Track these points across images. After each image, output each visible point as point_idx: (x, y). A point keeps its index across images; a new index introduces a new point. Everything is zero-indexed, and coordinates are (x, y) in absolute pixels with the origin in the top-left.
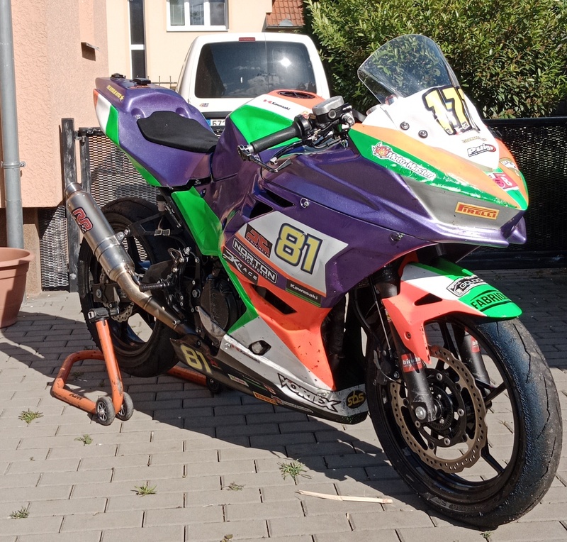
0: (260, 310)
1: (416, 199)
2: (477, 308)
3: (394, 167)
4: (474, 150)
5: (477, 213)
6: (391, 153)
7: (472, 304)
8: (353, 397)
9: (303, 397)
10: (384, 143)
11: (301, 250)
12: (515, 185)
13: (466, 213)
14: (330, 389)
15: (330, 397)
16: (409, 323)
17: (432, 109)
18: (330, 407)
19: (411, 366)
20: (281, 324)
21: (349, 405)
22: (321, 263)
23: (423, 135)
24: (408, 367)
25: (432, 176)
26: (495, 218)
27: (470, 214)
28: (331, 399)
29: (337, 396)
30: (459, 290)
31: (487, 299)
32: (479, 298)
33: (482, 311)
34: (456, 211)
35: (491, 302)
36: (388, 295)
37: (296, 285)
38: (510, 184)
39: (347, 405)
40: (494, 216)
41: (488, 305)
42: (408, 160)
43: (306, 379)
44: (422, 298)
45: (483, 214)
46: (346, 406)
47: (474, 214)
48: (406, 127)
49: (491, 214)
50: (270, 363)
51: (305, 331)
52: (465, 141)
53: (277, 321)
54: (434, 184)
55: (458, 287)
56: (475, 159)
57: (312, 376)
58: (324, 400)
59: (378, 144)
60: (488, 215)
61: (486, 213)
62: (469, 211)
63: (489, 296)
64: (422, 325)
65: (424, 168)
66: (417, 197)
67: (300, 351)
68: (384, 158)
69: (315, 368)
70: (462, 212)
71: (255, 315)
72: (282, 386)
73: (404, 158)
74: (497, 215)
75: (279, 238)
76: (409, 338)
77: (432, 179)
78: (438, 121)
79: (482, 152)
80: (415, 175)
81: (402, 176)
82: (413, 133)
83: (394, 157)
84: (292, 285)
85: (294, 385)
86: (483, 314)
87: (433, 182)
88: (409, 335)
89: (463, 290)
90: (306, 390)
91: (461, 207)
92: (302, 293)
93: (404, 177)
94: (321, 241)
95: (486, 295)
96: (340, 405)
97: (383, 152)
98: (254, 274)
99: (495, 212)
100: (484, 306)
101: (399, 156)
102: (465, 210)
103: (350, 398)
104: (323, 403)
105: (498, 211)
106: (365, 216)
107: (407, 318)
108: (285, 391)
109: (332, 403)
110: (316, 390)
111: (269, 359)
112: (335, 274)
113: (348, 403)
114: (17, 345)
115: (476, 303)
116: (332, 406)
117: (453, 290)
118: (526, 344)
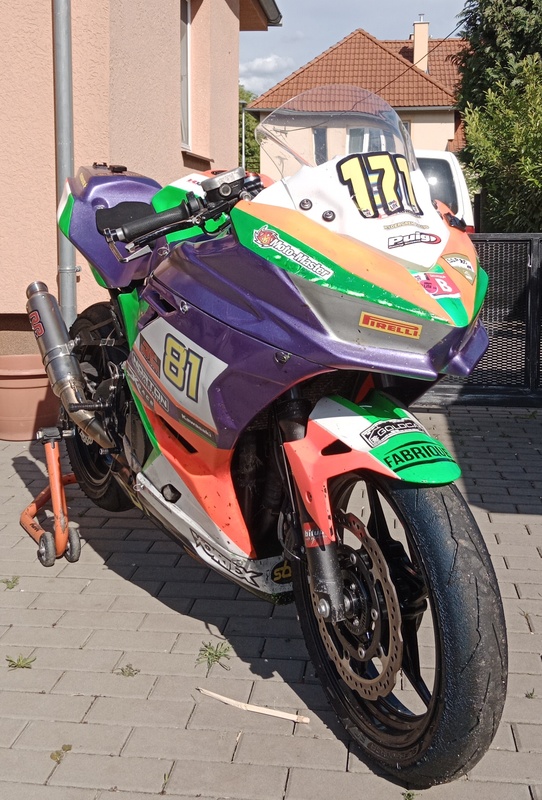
0: (162, 446)
1: (306, 306)
2: (390, 466)
3: (278, 260)
4: (399, 239)
5: (390, 328)
6: (276, 240)
7: (385, 460)
8: (283, 569)
9: (218, 563)
10: (270, 227)
11: (185, 369)
12: (456, 290)
13: (375, 328)
14: (247, 556)
15: (247, 566)
16: (310, 479)
17: (349, 183)
18: (249, 580)
19: (313, 539)
20: (184, 466)
21: (276, 579)
22: (203, 388)
23: (328, 217)
24: (310, 541)
25: (326, 274)
26: (417, 337)
27: (380, 329)
28: (249, 569)
29: (257, 566)
30: (375, 438)
31: (409, 454)
32: (398, 452)
33: (395, 471)
34: (361, 324)
35: (413, 458)
36: (293, 438)
37: (188, 416)
38: (450, 289)
39: (272, 578)
40: (415, 334)
41: (407, 463)
42: (297, 251)
43: (218, 539)
44: (330, 446)
45: (399, 330)
46: (270, 580)
47: (386, 330)
48: (307, 206)
49: (412, 331)
50: (182, 514)
51: (211, 477)
52: (388, 228)
53: (180, 462)
54: (327, 285)
55: (375, 434)
56: (397, 252)
57: (225, 537)
58: (242, 570)
59: (262, 229)
60: (407, 332)
61: (403, 330)
62: (378, 326)
63: (412, 449)
64: (325, 484)
65: (317, 262)
66: (307, 302)
67: (207, 502)
68: (266, 246)
69: (226, 526)
70: (369, 326)
71: (160, 452)
72: (197, 546)
73: (293, 247)
74: (419, 332)
75: (165, 354)
76: (310, 500)
77: (326, 278)
78: (355, 199)
79: (410, 242)
80: (304, 272)
81: (289, 273)
82: (315, 214)
83: (279, 246)
84: (183, 417)
85: (208, 547)
86: (396, 475)
87: (327, 282)
88: (310, 496)
89: (380, 438)
90: (221, 555)
91: (367, 320)
92: (194, 427)
93: (290, 273)
94: (201, 359)
95: (408, 448)
96: (260, 578)
97: (265, 239)
98: (151, 399)
99: (417, 328)
100: (401, 464)
101: (286, 244)
102: (373, 324)
103: (278, 570)
104: (241, 573)
105: (420, 327)
106: (245, 327)
107: (309, 472)
108: (200, 551)
109: (250, 574)
110: (231, 556)
111: (181, 508)
112: (221, 405)
113: (273, 577)
114: (33, 460)
115: (391, 459)
116: (251, 578)
117: (368, 437)
118: (454, 525)
